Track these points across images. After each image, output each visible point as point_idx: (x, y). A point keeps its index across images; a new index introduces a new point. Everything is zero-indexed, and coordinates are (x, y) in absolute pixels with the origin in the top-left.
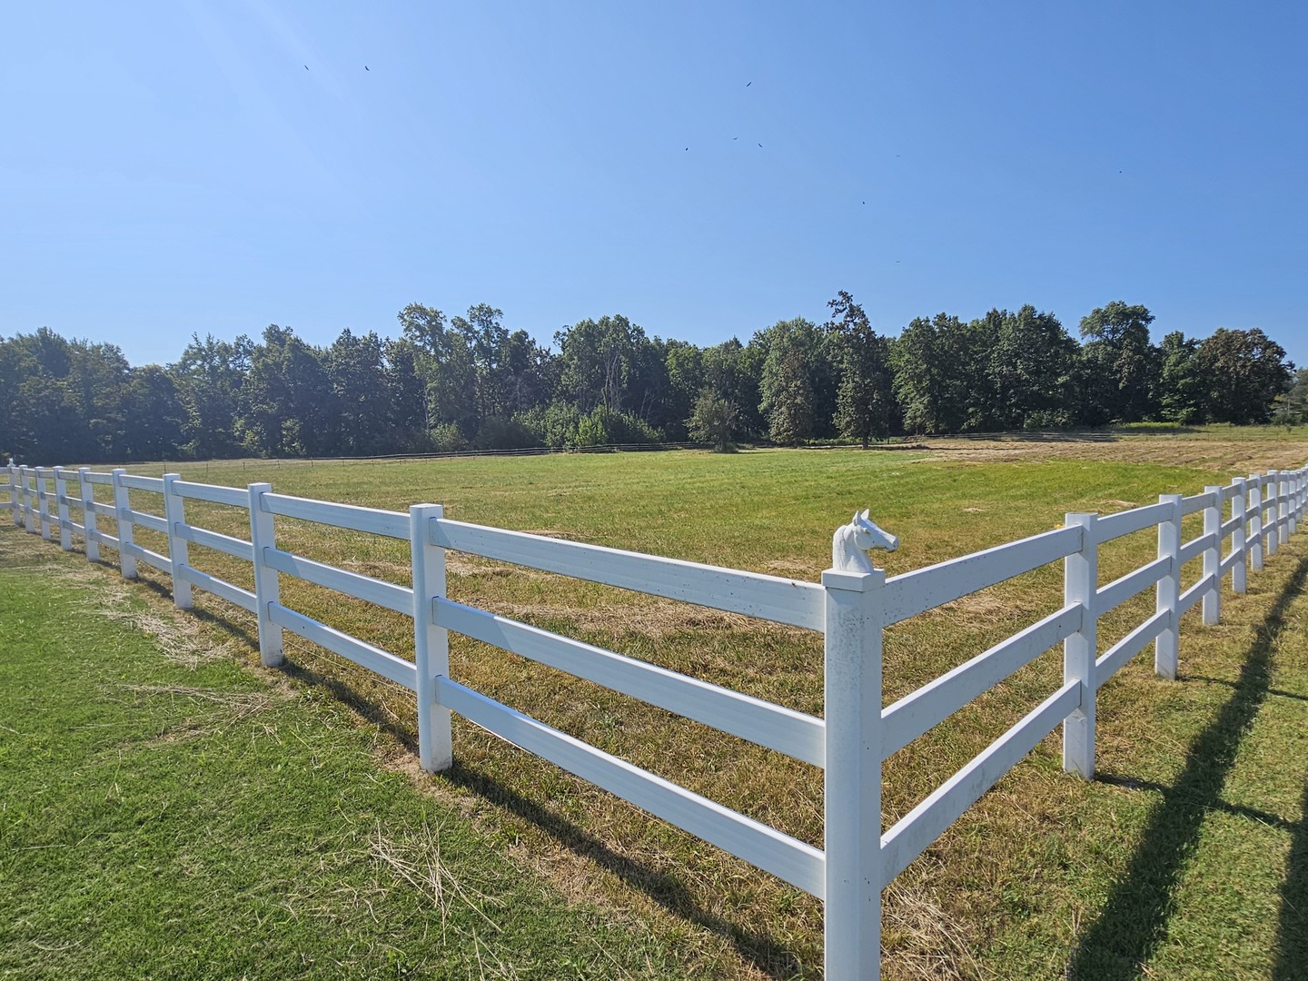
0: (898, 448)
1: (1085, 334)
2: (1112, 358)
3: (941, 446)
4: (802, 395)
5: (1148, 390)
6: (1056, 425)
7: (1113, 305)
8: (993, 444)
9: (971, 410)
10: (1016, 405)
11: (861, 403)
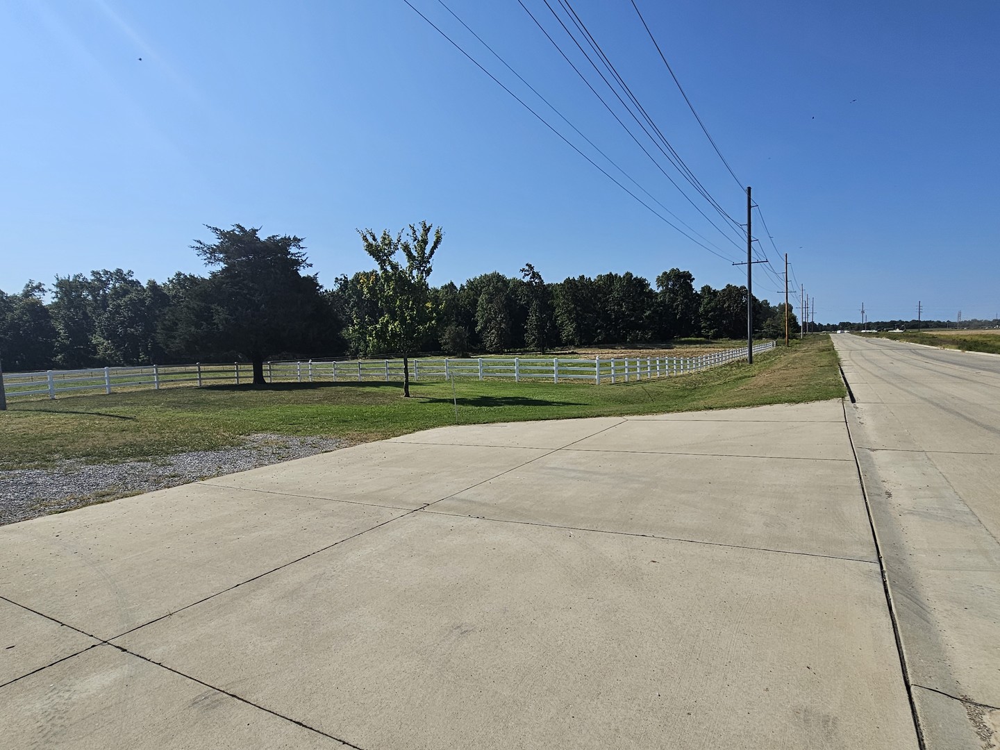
0: (562, 354)
1: (659, 286)
2: (673, 300)
3: (584, 352)
4: (504, 323)
5: (692, 320)
6: (645, 339)
7: (673, 270)
8: (611, 351)
9: (599, 331)
10: (623, 328)
11: (540, 327)
